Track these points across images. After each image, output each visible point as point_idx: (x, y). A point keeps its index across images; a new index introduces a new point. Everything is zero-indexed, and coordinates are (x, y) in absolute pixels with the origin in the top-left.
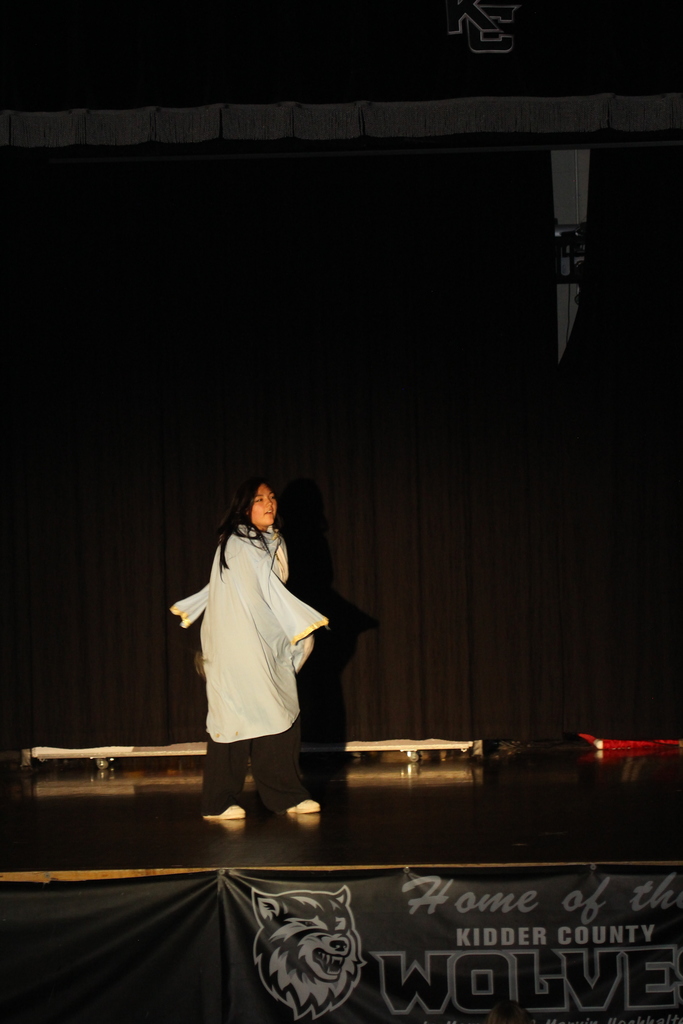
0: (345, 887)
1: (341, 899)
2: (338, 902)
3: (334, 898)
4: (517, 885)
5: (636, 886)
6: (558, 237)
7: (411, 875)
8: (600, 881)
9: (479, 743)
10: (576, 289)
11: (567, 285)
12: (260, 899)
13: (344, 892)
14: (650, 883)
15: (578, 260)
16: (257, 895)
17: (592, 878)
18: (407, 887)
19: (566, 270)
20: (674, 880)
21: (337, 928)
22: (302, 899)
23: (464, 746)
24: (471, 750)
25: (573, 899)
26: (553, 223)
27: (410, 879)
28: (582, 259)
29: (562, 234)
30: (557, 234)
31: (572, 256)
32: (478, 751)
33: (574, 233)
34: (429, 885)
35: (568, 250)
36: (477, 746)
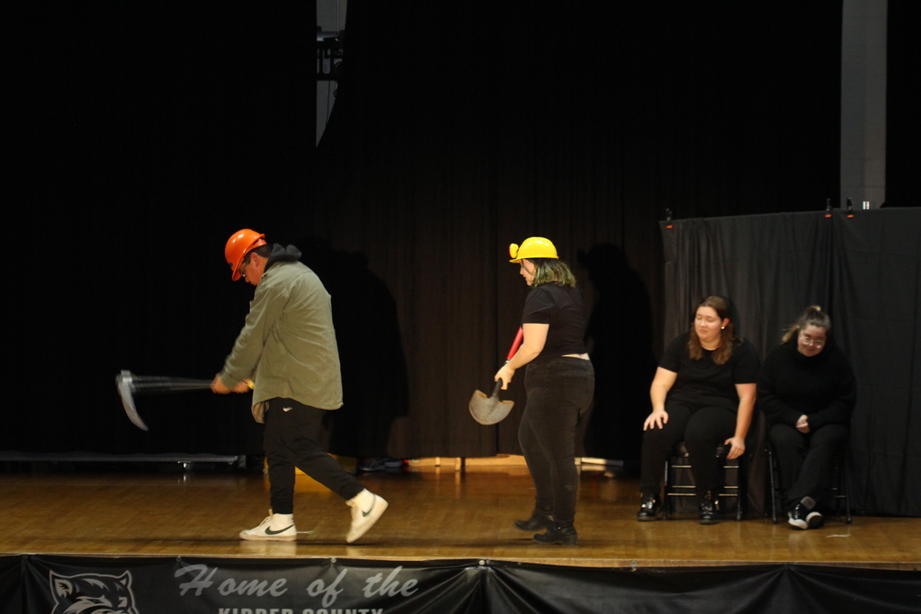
0: (127, 572)
1: (124, 582)
2: (121, 584)
3: (118, 581)
4: (270, 574)
5: (369, 577)
6: (320, 42)
7: (182, 563)
8: (339, 572)
9: (244, 457)
10: (334, 85)
11: (327, 82)
12: (57, 581)
13: (126, 576)
14: (380, 574)
15: (337, 61)
16: (54, 577)
17: (332, 569)
18: (179, 573)
19: (327, 70)
20: (400, 573)
21: (120, 606)
22: (91, 581)
23: (231, 460)
24: (236, 463)
25: (316, 587)
26: (317, 30)
27: (181, 567)
28: (340, 60)
29: (325, 39)
30: (320, 39)
31: (332, 57)
32: (243, 464)
33: (334, 38)
34: (198, 572)
35: (329, 53)
36: (241, 460)
